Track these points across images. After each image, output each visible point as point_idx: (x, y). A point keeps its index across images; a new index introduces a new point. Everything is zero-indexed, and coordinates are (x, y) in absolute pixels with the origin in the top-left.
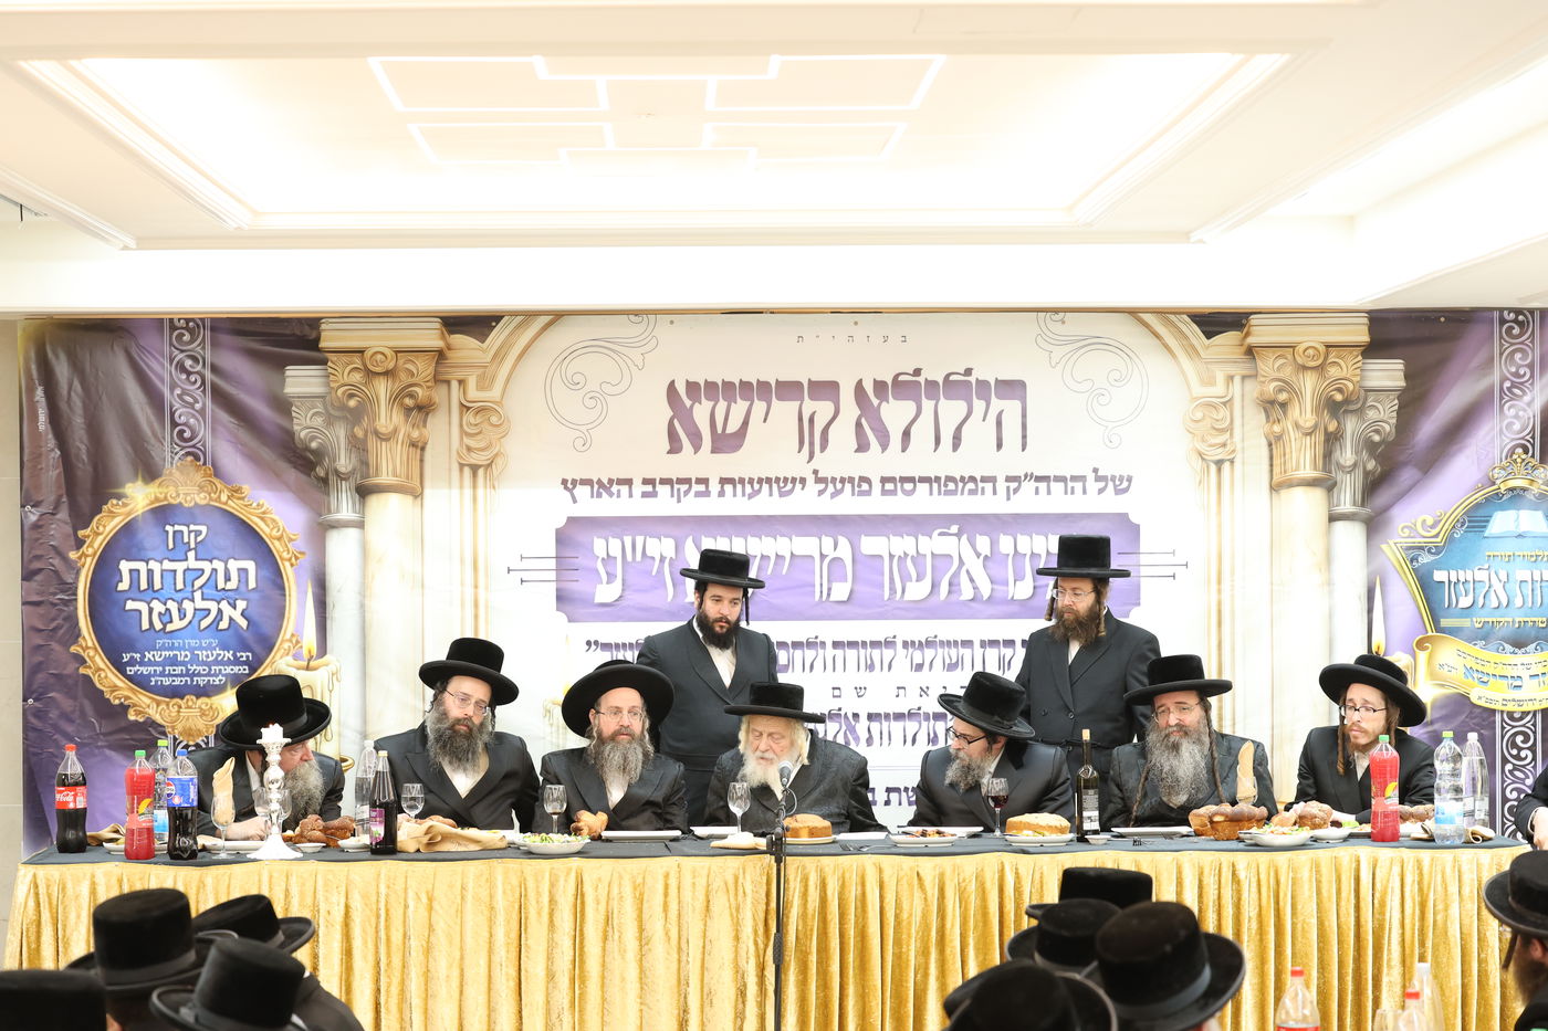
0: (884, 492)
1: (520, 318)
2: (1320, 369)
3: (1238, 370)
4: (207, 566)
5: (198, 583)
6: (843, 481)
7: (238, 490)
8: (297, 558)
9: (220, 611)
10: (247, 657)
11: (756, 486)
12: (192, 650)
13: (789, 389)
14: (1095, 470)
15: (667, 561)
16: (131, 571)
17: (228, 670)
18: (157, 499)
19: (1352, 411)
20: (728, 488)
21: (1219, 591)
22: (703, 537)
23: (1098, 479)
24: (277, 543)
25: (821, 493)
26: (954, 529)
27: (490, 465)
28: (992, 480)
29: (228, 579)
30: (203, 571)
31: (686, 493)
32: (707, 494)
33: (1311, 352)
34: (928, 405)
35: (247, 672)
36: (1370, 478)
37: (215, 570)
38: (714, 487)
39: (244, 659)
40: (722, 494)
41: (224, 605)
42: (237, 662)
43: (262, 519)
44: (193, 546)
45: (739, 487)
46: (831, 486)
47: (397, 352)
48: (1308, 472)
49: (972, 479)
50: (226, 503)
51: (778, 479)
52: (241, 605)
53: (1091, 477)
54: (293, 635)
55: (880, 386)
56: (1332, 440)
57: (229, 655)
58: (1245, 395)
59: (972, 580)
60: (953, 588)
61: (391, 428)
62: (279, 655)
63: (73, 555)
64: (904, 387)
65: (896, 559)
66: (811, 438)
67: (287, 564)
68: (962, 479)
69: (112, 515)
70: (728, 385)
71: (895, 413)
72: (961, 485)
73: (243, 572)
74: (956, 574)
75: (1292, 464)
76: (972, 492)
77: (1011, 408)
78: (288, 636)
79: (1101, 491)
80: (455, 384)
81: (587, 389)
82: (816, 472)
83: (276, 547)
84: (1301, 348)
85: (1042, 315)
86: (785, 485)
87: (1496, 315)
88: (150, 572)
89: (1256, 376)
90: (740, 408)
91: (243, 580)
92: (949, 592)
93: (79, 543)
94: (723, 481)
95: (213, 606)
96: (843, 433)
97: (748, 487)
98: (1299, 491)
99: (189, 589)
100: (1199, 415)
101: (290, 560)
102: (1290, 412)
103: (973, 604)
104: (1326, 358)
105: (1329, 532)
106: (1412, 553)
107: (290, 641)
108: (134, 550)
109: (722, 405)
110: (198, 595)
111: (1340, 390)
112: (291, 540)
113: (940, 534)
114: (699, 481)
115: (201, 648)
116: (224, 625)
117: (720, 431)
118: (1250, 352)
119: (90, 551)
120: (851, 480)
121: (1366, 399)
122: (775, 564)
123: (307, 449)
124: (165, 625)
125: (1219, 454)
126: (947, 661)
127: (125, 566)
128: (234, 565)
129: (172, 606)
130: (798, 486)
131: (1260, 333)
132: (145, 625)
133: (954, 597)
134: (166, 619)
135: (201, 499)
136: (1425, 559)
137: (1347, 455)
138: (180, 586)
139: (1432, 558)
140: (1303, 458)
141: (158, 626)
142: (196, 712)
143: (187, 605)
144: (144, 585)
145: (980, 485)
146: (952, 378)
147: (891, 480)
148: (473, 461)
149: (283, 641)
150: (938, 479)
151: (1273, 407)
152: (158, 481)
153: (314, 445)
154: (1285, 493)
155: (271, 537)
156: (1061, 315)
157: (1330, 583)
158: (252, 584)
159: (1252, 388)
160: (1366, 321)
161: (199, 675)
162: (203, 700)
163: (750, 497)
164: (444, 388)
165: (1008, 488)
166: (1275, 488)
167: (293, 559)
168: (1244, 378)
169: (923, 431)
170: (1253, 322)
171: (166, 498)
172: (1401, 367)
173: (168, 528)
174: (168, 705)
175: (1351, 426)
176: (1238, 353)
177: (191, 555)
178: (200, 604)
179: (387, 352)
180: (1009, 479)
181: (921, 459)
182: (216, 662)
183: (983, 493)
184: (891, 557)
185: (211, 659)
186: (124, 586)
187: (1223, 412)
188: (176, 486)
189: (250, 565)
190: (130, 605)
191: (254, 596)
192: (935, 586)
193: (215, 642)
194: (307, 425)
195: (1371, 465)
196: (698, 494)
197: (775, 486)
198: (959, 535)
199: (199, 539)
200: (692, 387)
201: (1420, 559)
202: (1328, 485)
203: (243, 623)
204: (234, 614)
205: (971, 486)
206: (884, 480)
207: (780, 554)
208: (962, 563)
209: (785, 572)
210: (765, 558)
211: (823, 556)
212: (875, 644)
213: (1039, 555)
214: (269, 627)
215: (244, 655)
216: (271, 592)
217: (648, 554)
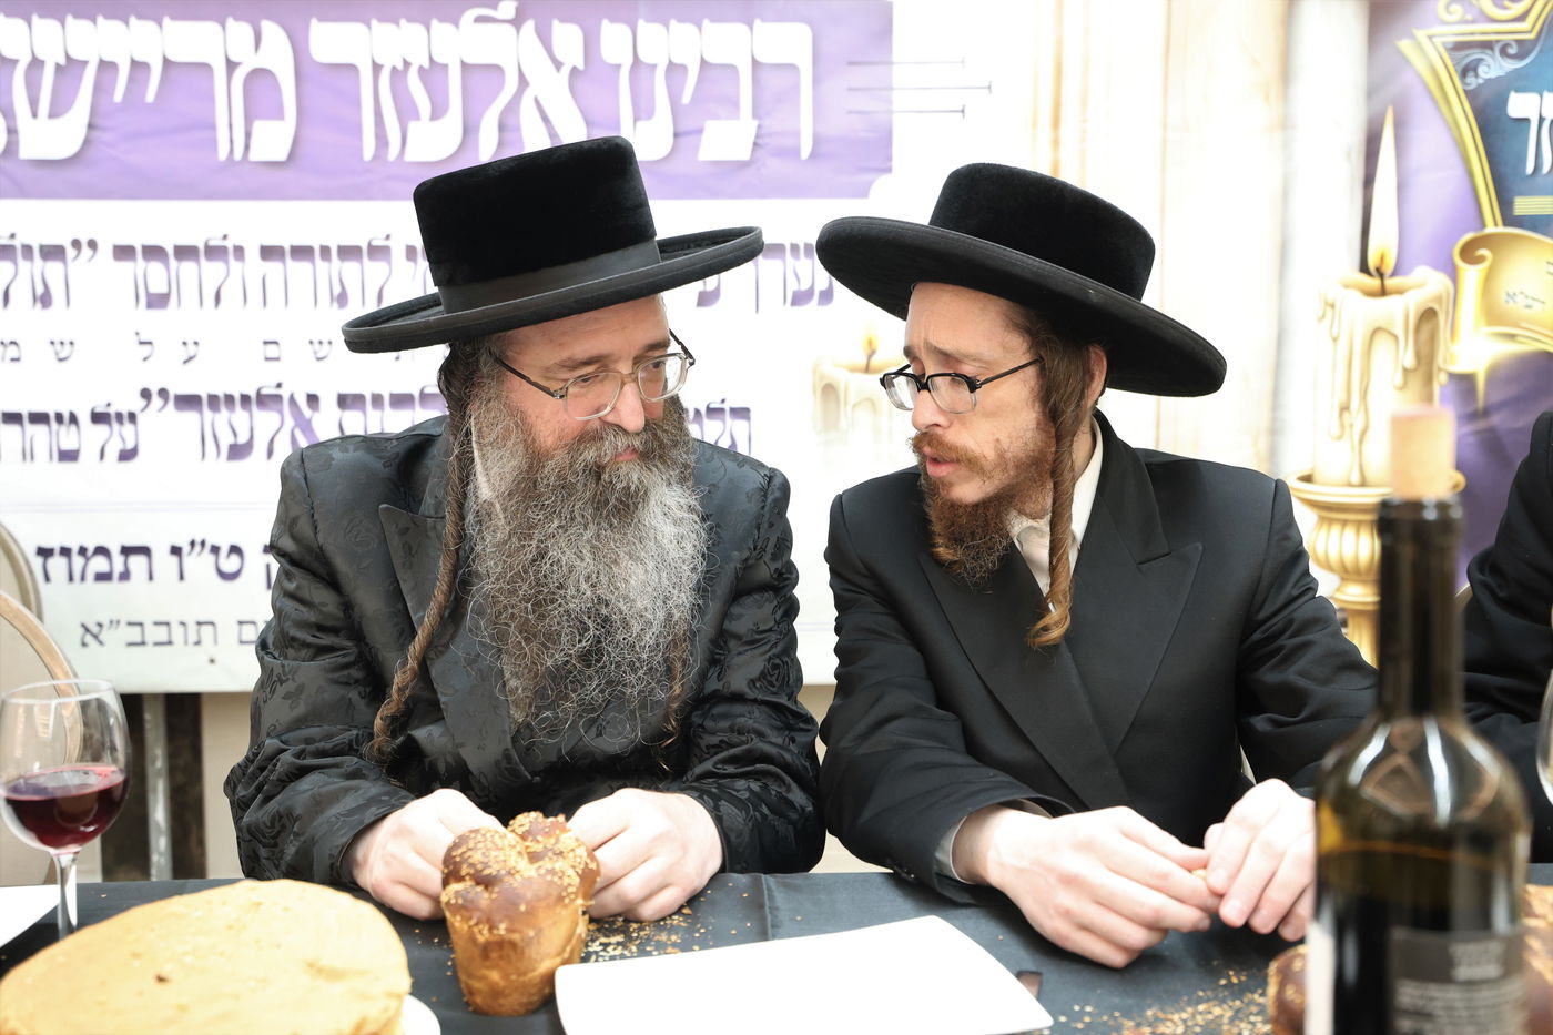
21: (1056, 143)
26: (507, 9)
59: (546, 119)
60: (508, 136)
65: (386, 73)
74: (513, 107)
92: (500, 144)
106: (1466, 55)
113: (480, 19)
122: (131, 79)
136: (1493, 68)
139: (1510, 65)
157: (1286, 124)
184: (377, 68)
192: (470, 131)
198: (517, 22)
201: (1482, 70)
207: (138, 58)
208: (523, 82)
209: (150, 97)
210: (106, 67)
211: (231, 66)
212: (348, 252)
213: (683, 68)
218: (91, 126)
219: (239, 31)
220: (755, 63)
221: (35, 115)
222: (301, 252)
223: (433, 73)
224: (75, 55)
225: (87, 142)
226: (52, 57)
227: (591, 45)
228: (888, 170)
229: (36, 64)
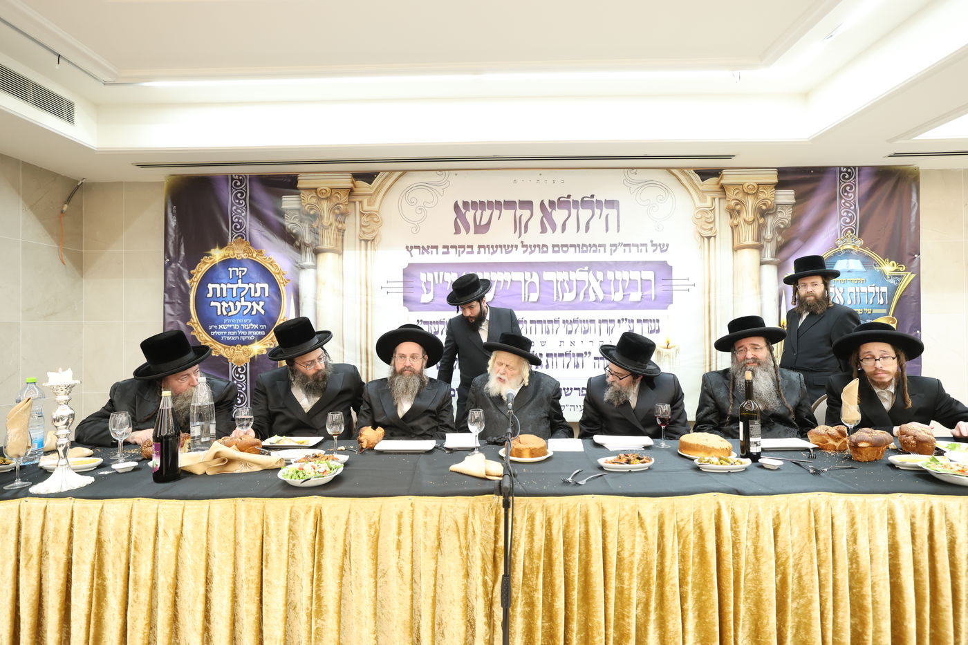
0: (554, 252)
1: (387, 173)
2: (756, 195)
3: (717, 196)
4: (246, 286)
5: (243, 294)
6: (535, 246)
7: (261, 252)
8: (286, 282)
9: (252, 306)
11: (495, 249)
12: (240, 324)
13: (510, 204)
14: (652, 241)
16: (213, 288)
17: (256, 333)
18: (225, 256)
19: (770, 214)
20: (482, 250)
21: (709, 297)
23: (653, 245)
24: (278, 275)
25: (524, 252)
26: (586, 268)
27: (373, 240)
28: (604, 246)
29: (256, 292)
30: (245, 288)
31: (463, 252)
32: (472, 252)
33: (751, 187)
34: (574, 212)
35: (264, 334)
36: (780, 245)
37: (250, 288)
38: (476, 249)
40: (479, 252)
41: (254, 304)
42: (260, 329)
43: (271, 265)
44: (240, 277)
45: (487, 249)
46: (529, 249)
47: (331, 189)
48: (750, 242)
49: (595, 245)
50: (255, 258)
51: (505, 246)
52: (262, 303)
53: (649, 244)
55: (552, 203)
56: (761, 228)
57: (256, 326)
58: (720, 207)
59: (595, 292)
60: (586, 296)
61: (329, 224)
63: (188, 282)
64: (563, 203)
65: (559, 283)
66: (520, 227)
67: (282, 285)
68: (590, 245)
69: (205, 263)
70: (482, 203)
71: (559, 215)
72: (589, 248)
73: (263, 289)
75: (743, 238)
76: (594, 251)
77: (612, 213)
78: (282, 318)
79: (654, 251)
80: (357, 203)
81: (417, 205)
82: (522, 242)
83: (277, 277)
84: (746, 185)
85: (626, 170)
86: (508, 248)
87: (838, 169)
88: (221, 289)
89: (725, 198)
90: (487, 213)
91: (263, 292)
92: (584, 298)
93: (191, 276)
94: (480, 247)
95: (249, 304)
96: (535, 224)
97: (491, 249)
98: (746, 251)
99: (239, 296)
100: (699, 216)
101: (283, 283)
102: (741, 215)
103: (596, 303)
104: (758, 189)
105: (760, 270)
108: (214, 279)
109: (479, 212)
110: (242, 299)
111: (765, 204)
112: (284, 274)
113: (580, 271)
114: (469, 247)
115: (244, 323)
116: (254, 313)
117: (478, 224)
118: (722, 187)
119: (196, 280)
120: (539, 246)
121: (777, 208)
122: (504, 284)
123: (292, 233)
124: (228, 313)
125: (709, 233)
126: (583, 329)
127: (210, 286)
128: (258, 286)
129: (231, 304)
130: (514, 249)
131: (727, 178)
132: (219, 313)
133: (586, 300)
134: (228, 310)
135: (244, 256)
137: (768, 234)
138: (235, 295)
140: (748, 236)
141: (225, 313)
142: (241, 352)
143: (237, 303)
144: (219, 295)
145: (598, 248)
146: (585, 199)
147: (558, 246)
148: (366, 238)
150: (579, 245)
151: (733, 212)
152: (225, 248)
153: (294, 231)
154: (740, 252)
155: (275, 273)
156: (635, 170)
157: (761, 293)
158: (267, 294)
159: (724, 204)
160: (776, 172)
161: (243, 335)
162: (245, 346)
163: (492, 254)
164: (352, 205)
165: (611, 250)
166: (736, 249)
168: (720, 198)
169: (572, 223)
170: (723, 173)
171: (229, 256)
172: (793, 193)
173: (230, 269)
174: (229, 348)
175: (770, 220)
176: (717, 188)
177: (240, 281)
178: (243, 303)
179: (328, 189)
180: (611, 245)
181: (571, 236)
182: (250, 330)
183: (599, 252)
184: (557, 281)
185: (248, 328)
186: (210, 295)
187: (711, 214)
188: (233, 250)
189: (266, 286)
190: (213, 304)
191: (267, 300)
192: (577, 295)
193: (250, 321)
194: (290, 223)
195: (780, 239)
196: (468, 253)
197: (503, 249)
198: (588, 271)
199: (243, 274)
200: (465, 204)
202: (760, 248)
203: (263, 312)
204: (258, 307)
205: (594, 248)
206: (554, 246)
207: (506, 280)
208: (590, 284)
209: (508, 288)
210: (499, 282)
211: (525, 281)
212: (550, 322)
213: (626, 281)
214: (273, 314)
215: (263, 327)
216: (275, 298)
217: (446, 280)
218: (495, 294)
219: (528, 274)
220: (641, 279)
222: (539, 322)
223: (570, 282)
225: (494, 298)
227: (605, 275)
228: (672, 303)
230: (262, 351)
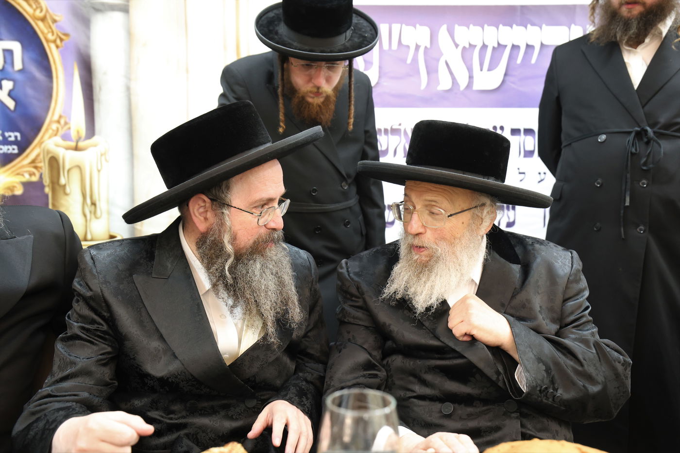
8: (61, 40)
10: (16, 137)
15: (421, 51)
22: (456, 26)
24: (40, 24)
35: (16, 151)
39: (12, 139)
42: (6, 141)
43: (25, 0)
52: (7, 85)
54: (60, 117)
62: (47, 136)
67: (53, 46)
73: (8, 53)
78: (56, 118)
83: (40, 28)
91: (9, 61)
101: (54, 41)
107: (58, 122)
112: (55, 21)
122: (526, 53)
149: (51, 122)
155: (35, 18)
158: (18, 65)
167: (58, 41)
189: (16, 47)
191: (18, 77)
203: (11, 104)
204: (1, 94)
207: (530, 43)
209: (533, 61)
210: (515, 47)
214: (35, 106)
215: (12, 136)
216: (39, 75)
217: (404, 42)
218: (506, 75)
221: (481, 70)
224: (502, 43)
225: (503, 82)
226: (492, 44)
229: (484, 47)
230: (11, 188)
